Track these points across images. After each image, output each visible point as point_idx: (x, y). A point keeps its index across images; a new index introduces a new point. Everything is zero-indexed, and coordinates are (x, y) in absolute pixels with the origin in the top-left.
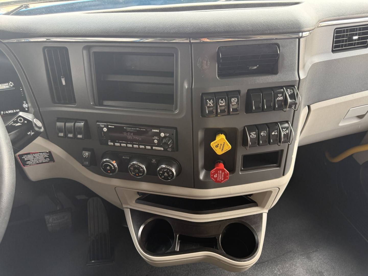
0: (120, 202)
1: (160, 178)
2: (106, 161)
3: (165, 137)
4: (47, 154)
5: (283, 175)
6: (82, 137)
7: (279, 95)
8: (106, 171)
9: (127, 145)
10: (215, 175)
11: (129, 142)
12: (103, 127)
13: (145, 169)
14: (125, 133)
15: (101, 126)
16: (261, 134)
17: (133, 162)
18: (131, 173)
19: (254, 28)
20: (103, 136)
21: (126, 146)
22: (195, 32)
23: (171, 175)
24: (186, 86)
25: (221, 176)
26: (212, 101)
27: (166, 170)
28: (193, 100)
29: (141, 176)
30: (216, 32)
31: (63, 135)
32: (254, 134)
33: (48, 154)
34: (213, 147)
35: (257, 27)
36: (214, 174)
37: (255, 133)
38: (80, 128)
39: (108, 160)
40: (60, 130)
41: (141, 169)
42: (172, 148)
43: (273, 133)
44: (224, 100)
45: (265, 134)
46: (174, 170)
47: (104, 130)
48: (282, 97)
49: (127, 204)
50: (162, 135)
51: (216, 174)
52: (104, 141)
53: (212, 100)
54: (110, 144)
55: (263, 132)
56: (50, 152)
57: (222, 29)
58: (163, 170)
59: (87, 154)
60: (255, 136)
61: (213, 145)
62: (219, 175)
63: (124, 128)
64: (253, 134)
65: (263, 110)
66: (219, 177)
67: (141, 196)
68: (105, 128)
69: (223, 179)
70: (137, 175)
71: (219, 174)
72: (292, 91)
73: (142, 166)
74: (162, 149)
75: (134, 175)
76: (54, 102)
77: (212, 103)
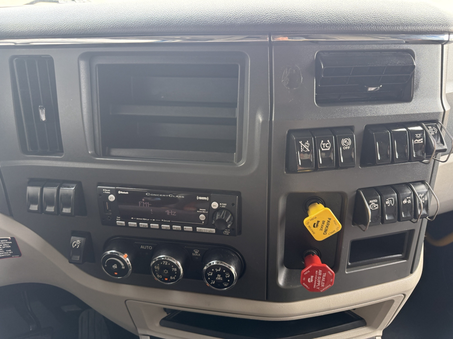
0: (132, 323)
1: (208, 284)
2: (112, 255)
3: (219, 209)
4: (8, 243)
5: (412, 272)
6: (70, 212)
7: (417, 135)
8: (111, 271)
9: (149, 225)
10: (310, 277)
11: (154, 220)
12: (109, 193)
13: (181, 267)
14: (147, 204)
15: (104, 191)
16: (386, 202)
17: (160, 255)
18: (156, 276)
19: (377, 21)
20: (108, 210)
21: (147, 227)
22: (281, 22)
23: (228, 278)
24: (260, 118)
25: (321, 280)
26: (307, 143)
27: (219, 270)
28: (273, 143)
29: (172, 281)
30: (317, 23)
31: (37, 209)
32: (376, 203)
33: (10, 242)
34: (309, 226)
35: (382, 20)
36: (308, 276)
37: (376, 201)
38: (68, 196)
39: (114, 253)
40: (33, 200)
41: (173, 267)
42: (232, 229)
43: (405, 202)
44: (328, 141)
45: (392, 203)
46: (233, 269)
47: (111, 198)
48: (422, 139)
49: (146, 328)
50: (214, 206)
51: (312, 277)
52: (109, 218)
53: (308, 141)
54: (120, 225)
55: (389, 200)
56: (13, 239)
57: (326, 19)
58: (215, 270)
59: (78, 241)
60: (376, 206)
61: (308, 223)
62: (317, 278)
63: (146, 194)
64: (373, 204)
65: (393, 161)
66: (317, 282)
67: (170, 314)
68: (112, 196)
69: (323, 286)
70: (166, 279)
71: (318, 276)
72: (436, 130)
73: (175, 263)
74: (213, 231)
75: (160, 279)
76: (24, 151)
77: (308, 147)
